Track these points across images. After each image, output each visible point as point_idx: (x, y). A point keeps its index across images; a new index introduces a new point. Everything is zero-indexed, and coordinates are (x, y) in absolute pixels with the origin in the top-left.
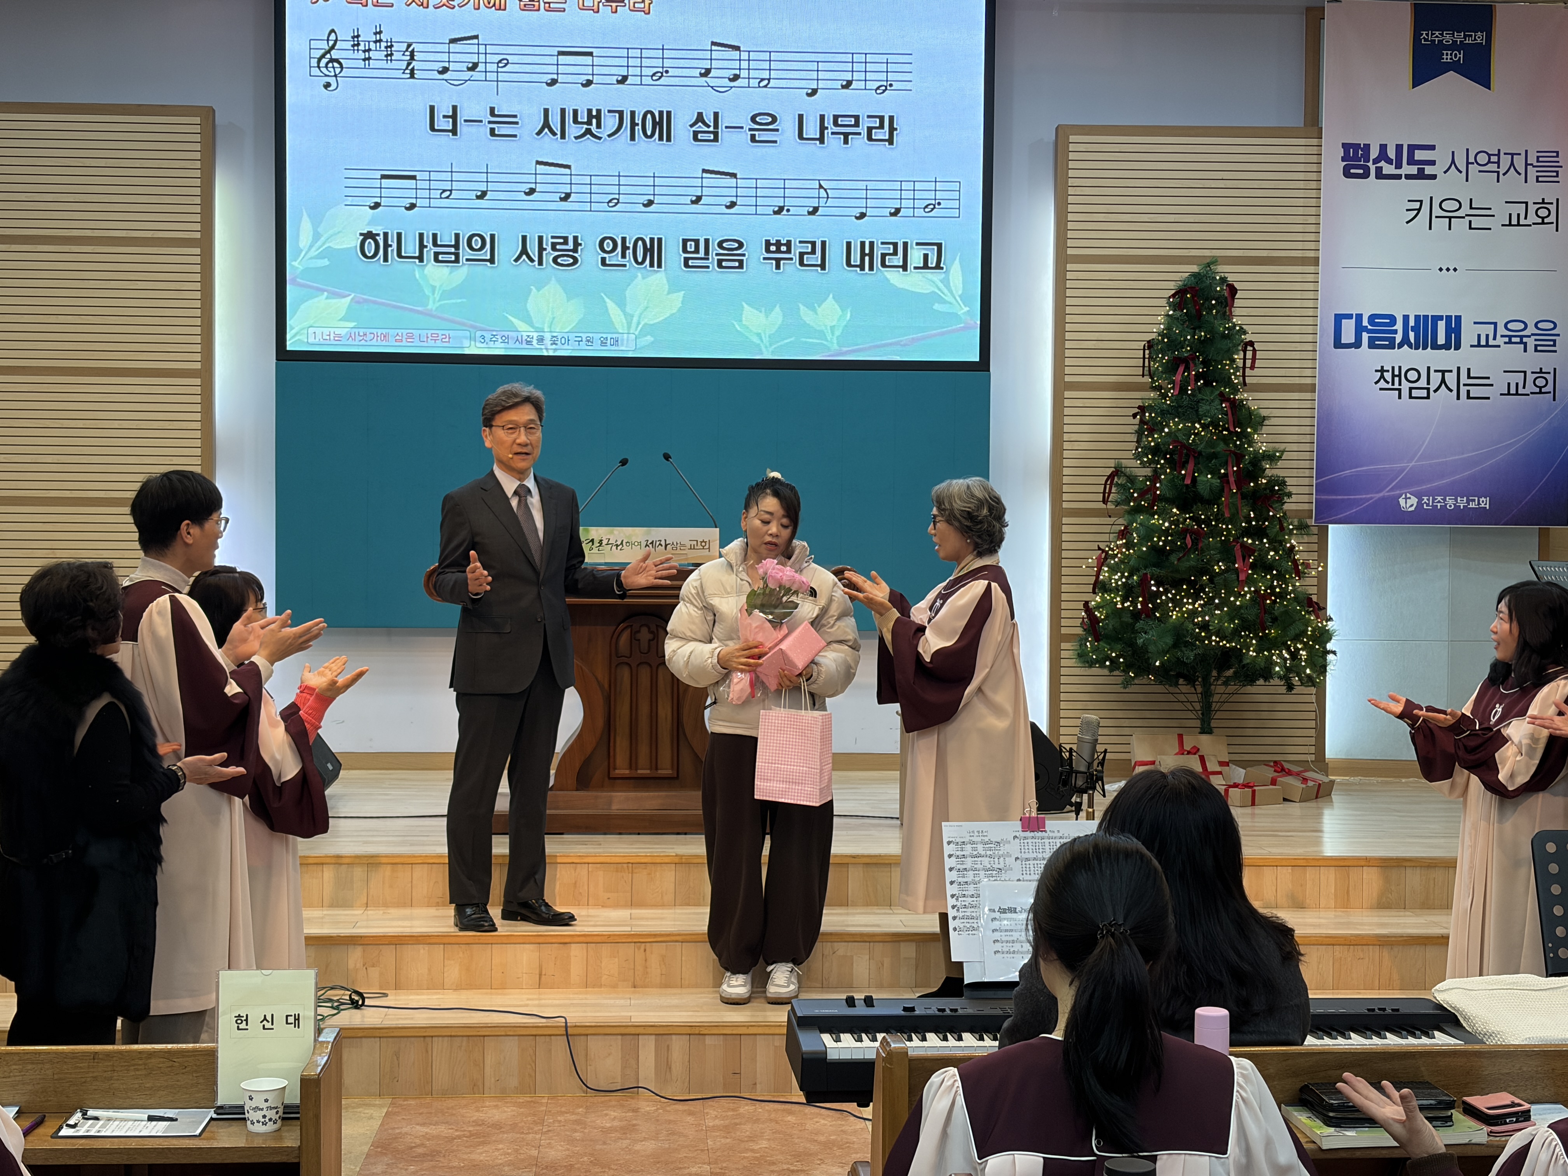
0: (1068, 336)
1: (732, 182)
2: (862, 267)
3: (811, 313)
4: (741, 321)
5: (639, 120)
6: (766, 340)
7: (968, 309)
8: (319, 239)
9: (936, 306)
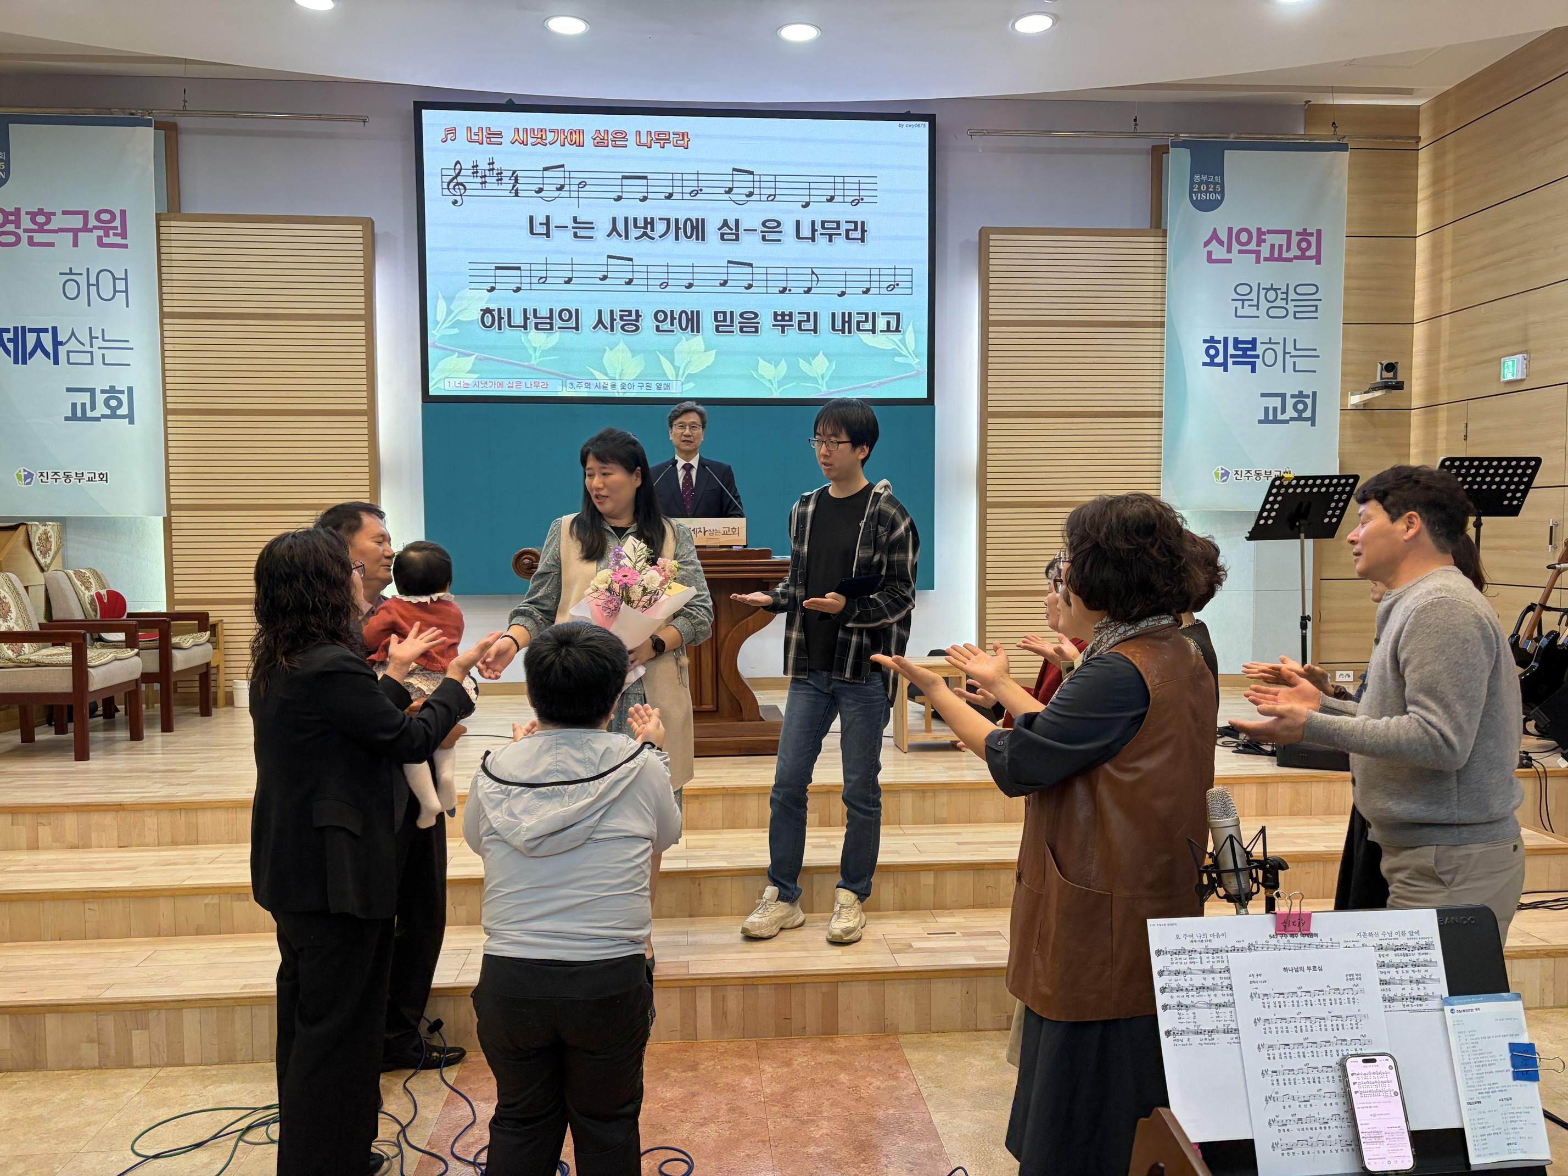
0: (990, 379)
1: (749, 270)
2: (843, 332)
3: (808, 365)
4: (757, 371)
5: (681, 225)
6: (775, 385)
7: (917, 360)
8: (451, 314)
9: (897, 359)
